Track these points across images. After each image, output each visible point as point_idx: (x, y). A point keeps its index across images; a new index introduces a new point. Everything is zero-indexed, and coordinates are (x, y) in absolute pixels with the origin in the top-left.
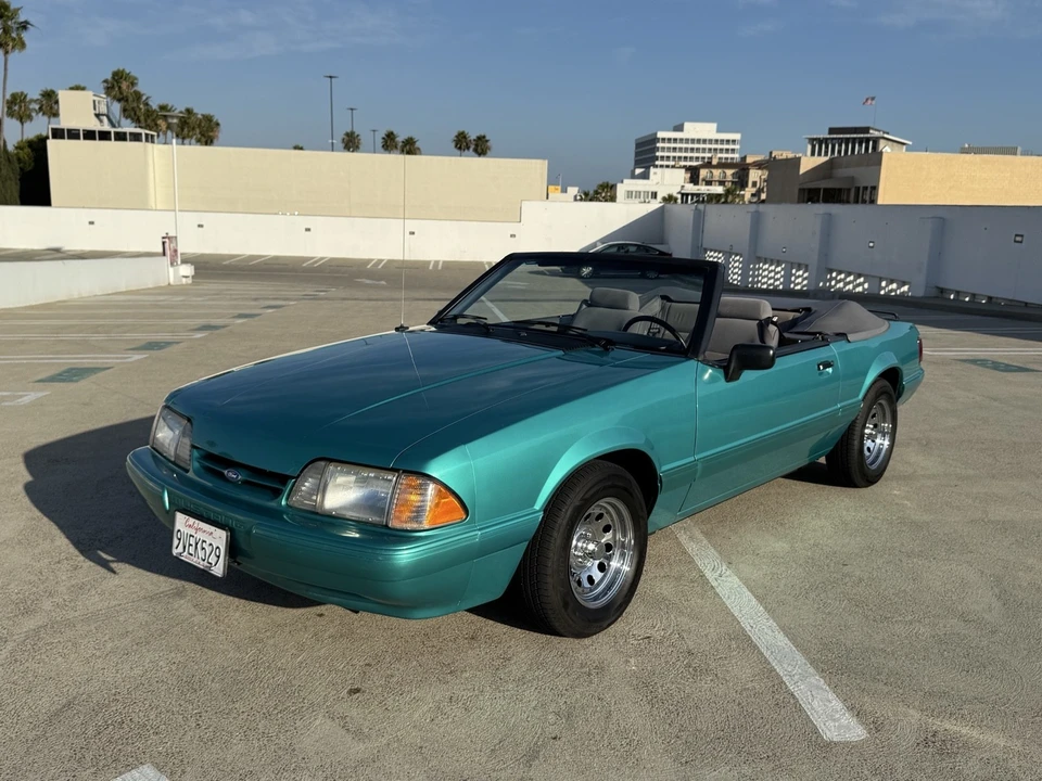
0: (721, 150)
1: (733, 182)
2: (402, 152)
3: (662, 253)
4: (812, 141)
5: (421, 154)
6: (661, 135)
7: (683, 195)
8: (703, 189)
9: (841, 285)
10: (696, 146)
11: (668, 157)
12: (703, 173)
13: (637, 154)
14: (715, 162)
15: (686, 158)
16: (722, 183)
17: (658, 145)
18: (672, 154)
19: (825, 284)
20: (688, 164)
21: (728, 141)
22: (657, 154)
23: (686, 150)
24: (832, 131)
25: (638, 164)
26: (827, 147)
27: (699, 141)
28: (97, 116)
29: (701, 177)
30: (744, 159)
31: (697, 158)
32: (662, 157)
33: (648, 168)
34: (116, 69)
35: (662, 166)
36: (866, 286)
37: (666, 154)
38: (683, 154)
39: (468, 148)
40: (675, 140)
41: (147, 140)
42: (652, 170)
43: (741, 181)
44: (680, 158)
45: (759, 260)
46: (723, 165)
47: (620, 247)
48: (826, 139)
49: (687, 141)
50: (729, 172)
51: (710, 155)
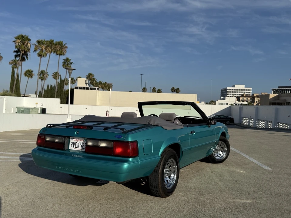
0: (246, 92)
1: (250, 101)
2: (157, 92)
3: (230, 118)
4: (273, 90)
5: (162, 93)
6: (228, 88)
7: (235, 104)
8: (241, 102)
9: (281, 127)
10: (239, 91)
11: (231, 94)
12: (241, 98)
13: (221, 93)
14: (244, 95)
15: (236, 94)
16: (247, 101)
17: (227, 91)
18: (232, 93)
19: (277, 126)
20: (237, 96)
21: (248, 90)
22: (227, 93)
23: (236, 92)
24: (279, 87)
25: (222, 96)
26: (278, 92)
27: (239, 90)
28: (86, 84)
29: (241, 99)
30: (253, 95)
31: (239, 94)
32: (229, 94)
33: (225, 97)
34: (89, 73)
35: (229, 96)
36: (288, 127)
37: (230, 93)
38: (235, 93)
39: (175, 91)
40: (233, 89)
41: (97, 90)
42: (226, 97)
43: (253, 100)
44: (234, 94)
45: (258, 120)
46: (247, 96)
47: (219, 116)
48: (278, 90)
49: (236, 90)
50: (249, 98)
51: (243, 94)
